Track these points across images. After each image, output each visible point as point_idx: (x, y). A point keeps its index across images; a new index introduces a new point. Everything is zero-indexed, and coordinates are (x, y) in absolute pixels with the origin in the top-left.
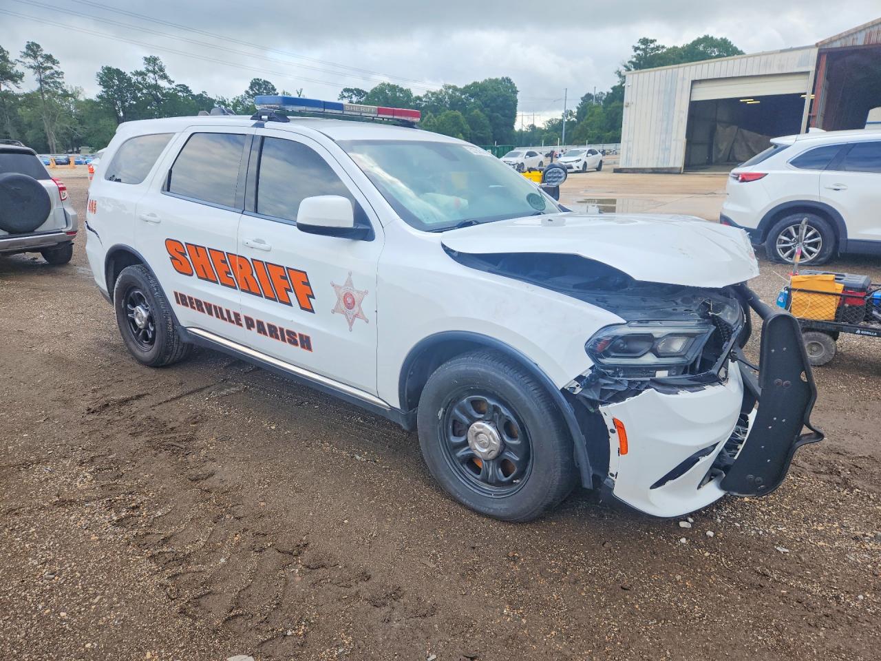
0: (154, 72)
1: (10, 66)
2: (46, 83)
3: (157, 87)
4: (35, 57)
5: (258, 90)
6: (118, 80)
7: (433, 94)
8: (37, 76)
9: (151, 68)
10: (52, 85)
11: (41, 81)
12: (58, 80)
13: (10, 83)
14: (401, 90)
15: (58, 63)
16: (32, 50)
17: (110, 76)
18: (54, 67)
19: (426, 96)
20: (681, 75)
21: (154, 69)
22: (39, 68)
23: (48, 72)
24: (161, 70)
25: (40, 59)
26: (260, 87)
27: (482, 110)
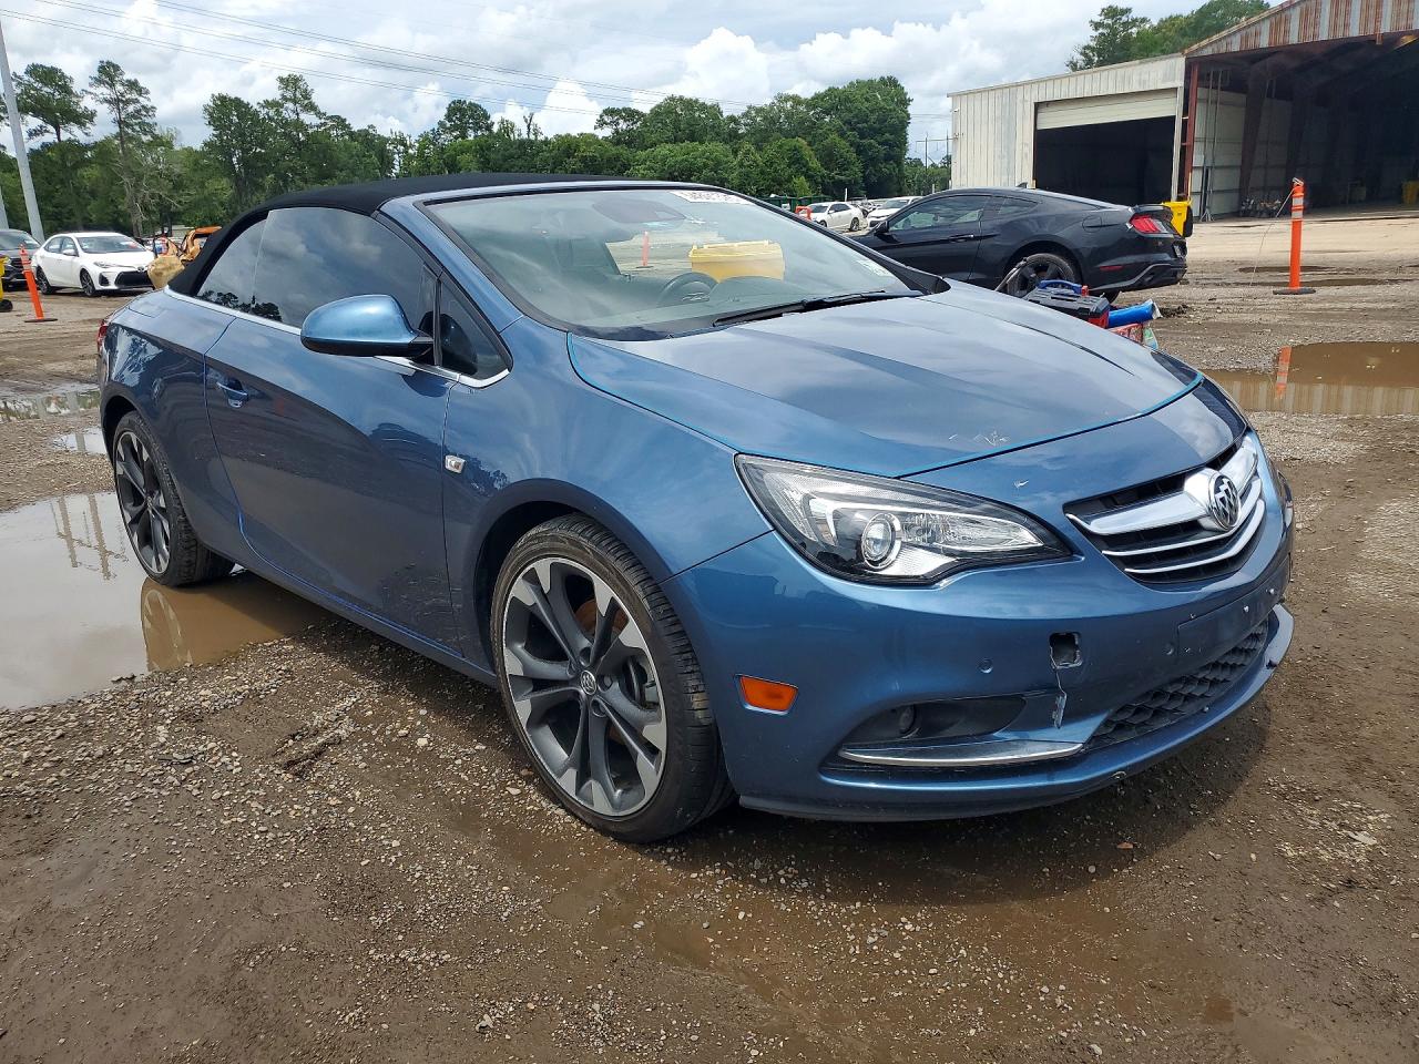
0: (295, 101)
1: (75, 99)
2: (128, 125)
3: (299, 125)
4: (112, 85)
5: (460, 120)
6: (237, 116)
7: (759, 111)
8: (114, 115)
9: (289, 95)
10: (137, 128)
11: (120, 122)
12: (147, 120)
13: (75, 128)
14: (703, 107)
15: (147, 92)
16: (108, 75)
17: (225, 110)
18: (141, 99)
19: (745, 115)
20: (1020, 97)
21: (295, 95)
22: (116, 102)
23: (131, 108)
24: (306, 95)
25: (119, 88)
26: (463, 114)
27: (842, 135)
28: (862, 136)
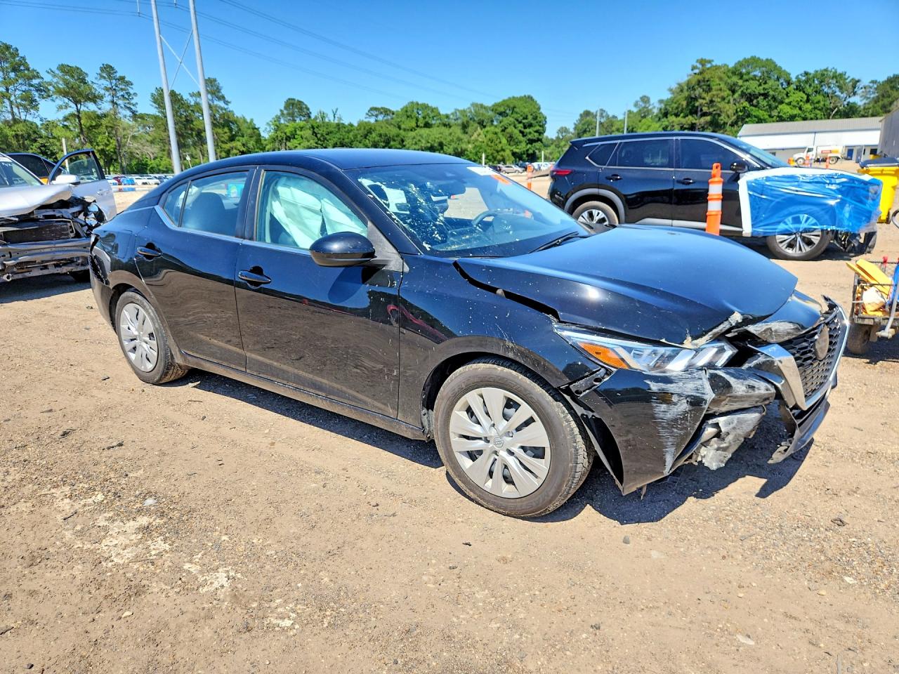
0: (212, 93)
1: (89, 87)
4: (109, 79)
5: (292, 109)
7: (461, 111)
9: (209, 89)
12: (133, 101)
13: (89, 104)
15: (132, 84)
16: (107, 72)
18: (127, 88)
21: (212, 90)
24: (218, 90)
25: (114, 81)
26: (294, 106)
28: (525, 127)
